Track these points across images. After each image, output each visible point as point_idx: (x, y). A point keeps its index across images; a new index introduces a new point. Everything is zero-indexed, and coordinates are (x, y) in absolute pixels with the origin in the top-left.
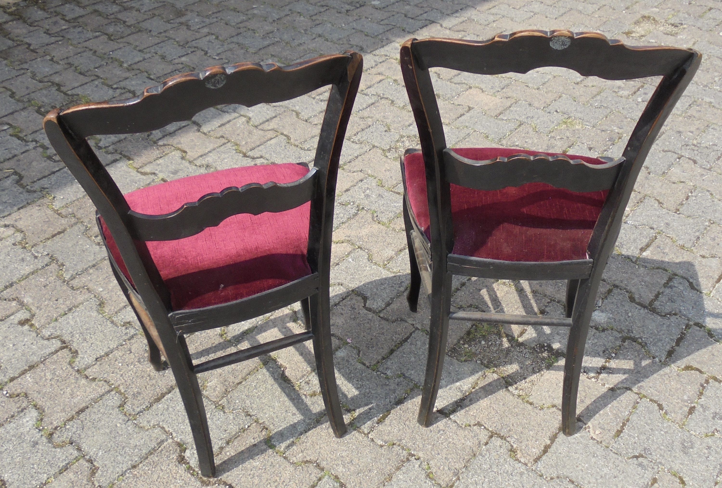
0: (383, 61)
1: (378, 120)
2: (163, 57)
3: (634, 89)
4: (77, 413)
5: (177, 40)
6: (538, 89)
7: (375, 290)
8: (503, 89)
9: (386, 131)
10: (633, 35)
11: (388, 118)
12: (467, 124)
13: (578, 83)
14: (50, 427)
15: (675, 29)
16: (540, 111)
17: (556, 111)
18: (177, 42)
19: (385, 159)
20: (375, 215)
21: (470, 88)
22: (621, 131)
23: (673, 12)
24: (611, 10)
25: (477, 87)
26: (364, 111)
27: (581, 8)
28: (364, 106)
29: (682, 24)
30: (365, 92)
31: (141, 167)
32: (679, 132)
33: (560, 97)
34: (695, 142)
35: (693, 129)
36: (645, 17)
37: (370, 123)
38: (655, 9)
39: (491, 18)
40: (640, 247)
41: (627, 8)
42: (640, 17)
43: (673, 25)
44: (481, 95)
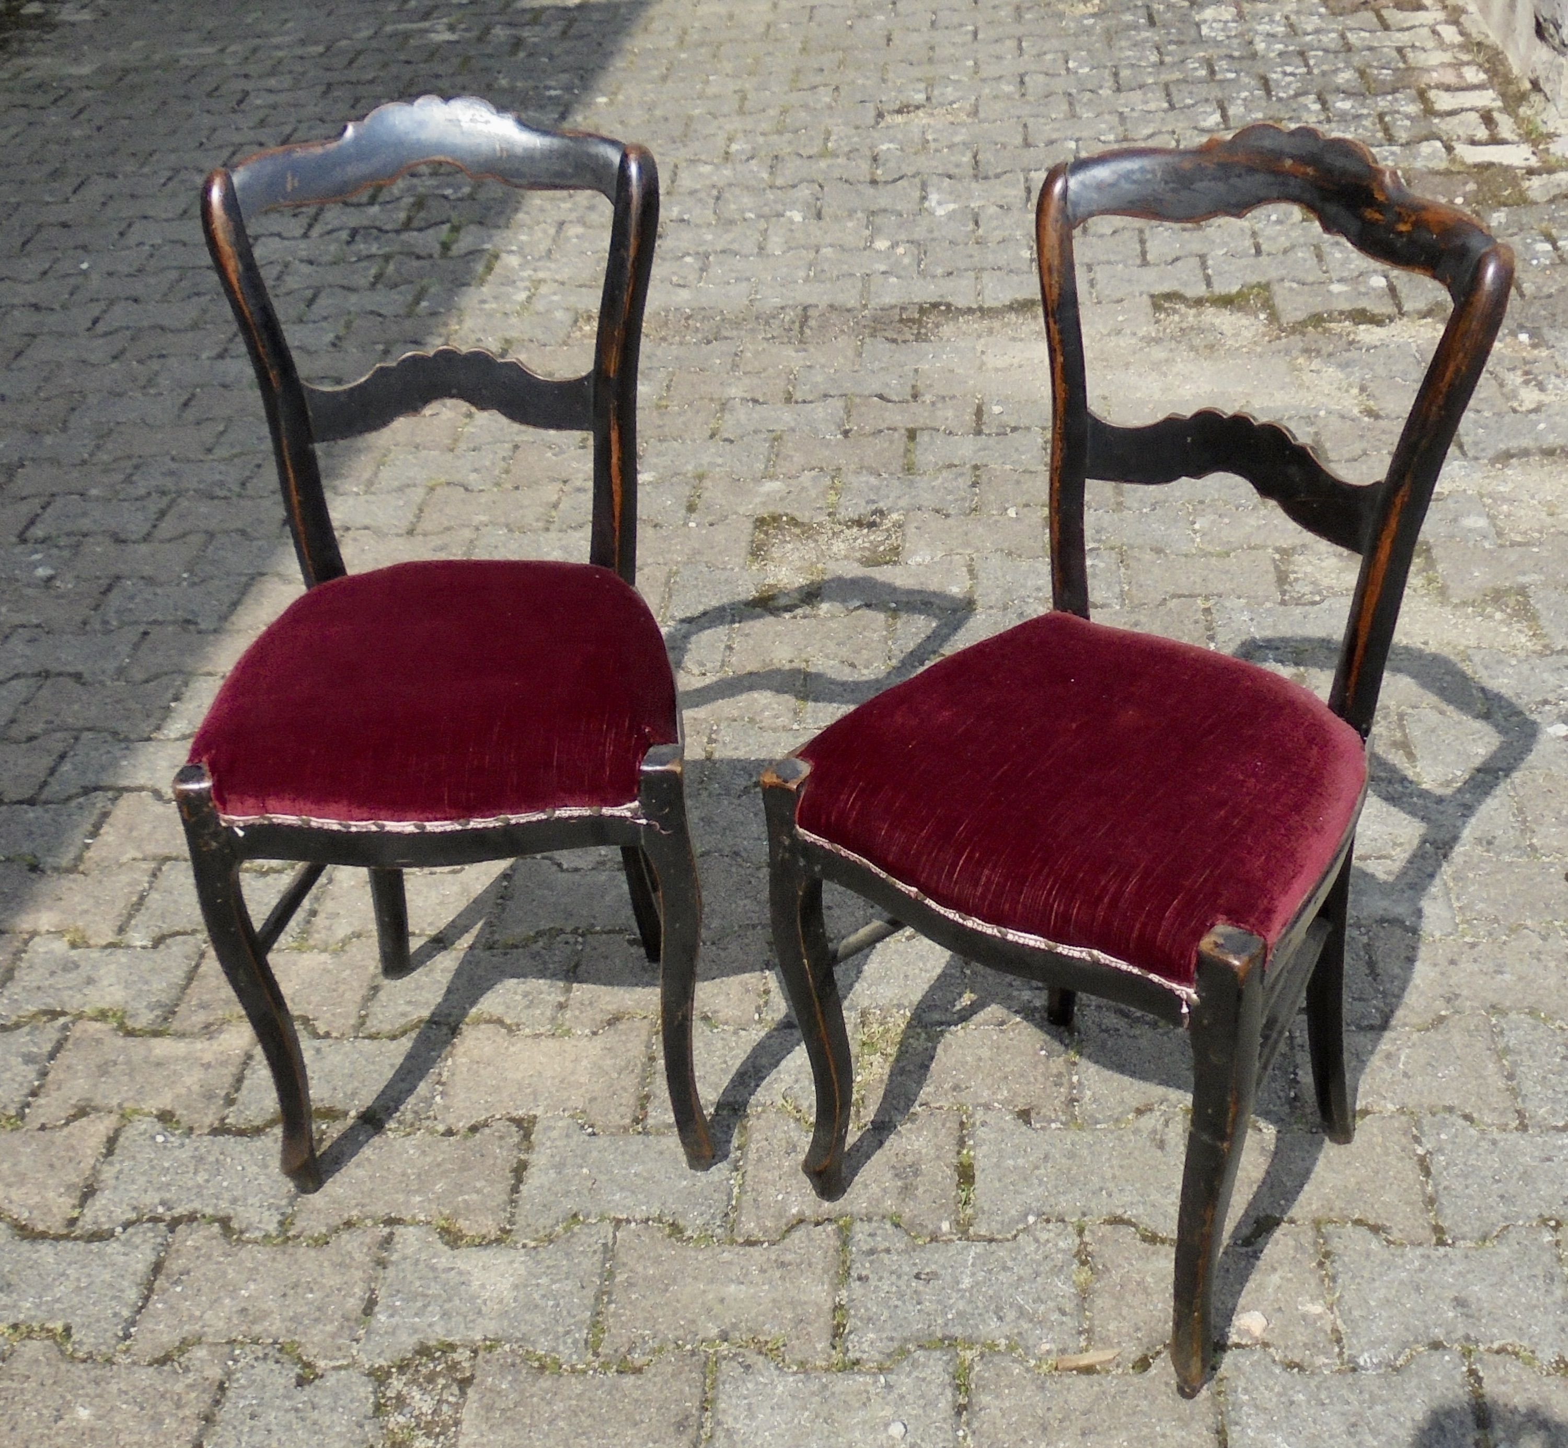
0: (59, 1047)
1: (231, 1342)
9: (301, 1382)
10: (781, 600)
12: (570, 1205)
15: (877, 536)
21: (455, 1033)
23: (826, 480)
24: (650, 531)
26: (147, 1322)
28: (133, 1295)
29: (881, 513)
30: (87, 1223)
36: (763, 521)
37: (215, 1373)
38: (770, 486)
41: (691, 508)
42: (749, 526)
43: (859, 523)
44: (518, 1047)
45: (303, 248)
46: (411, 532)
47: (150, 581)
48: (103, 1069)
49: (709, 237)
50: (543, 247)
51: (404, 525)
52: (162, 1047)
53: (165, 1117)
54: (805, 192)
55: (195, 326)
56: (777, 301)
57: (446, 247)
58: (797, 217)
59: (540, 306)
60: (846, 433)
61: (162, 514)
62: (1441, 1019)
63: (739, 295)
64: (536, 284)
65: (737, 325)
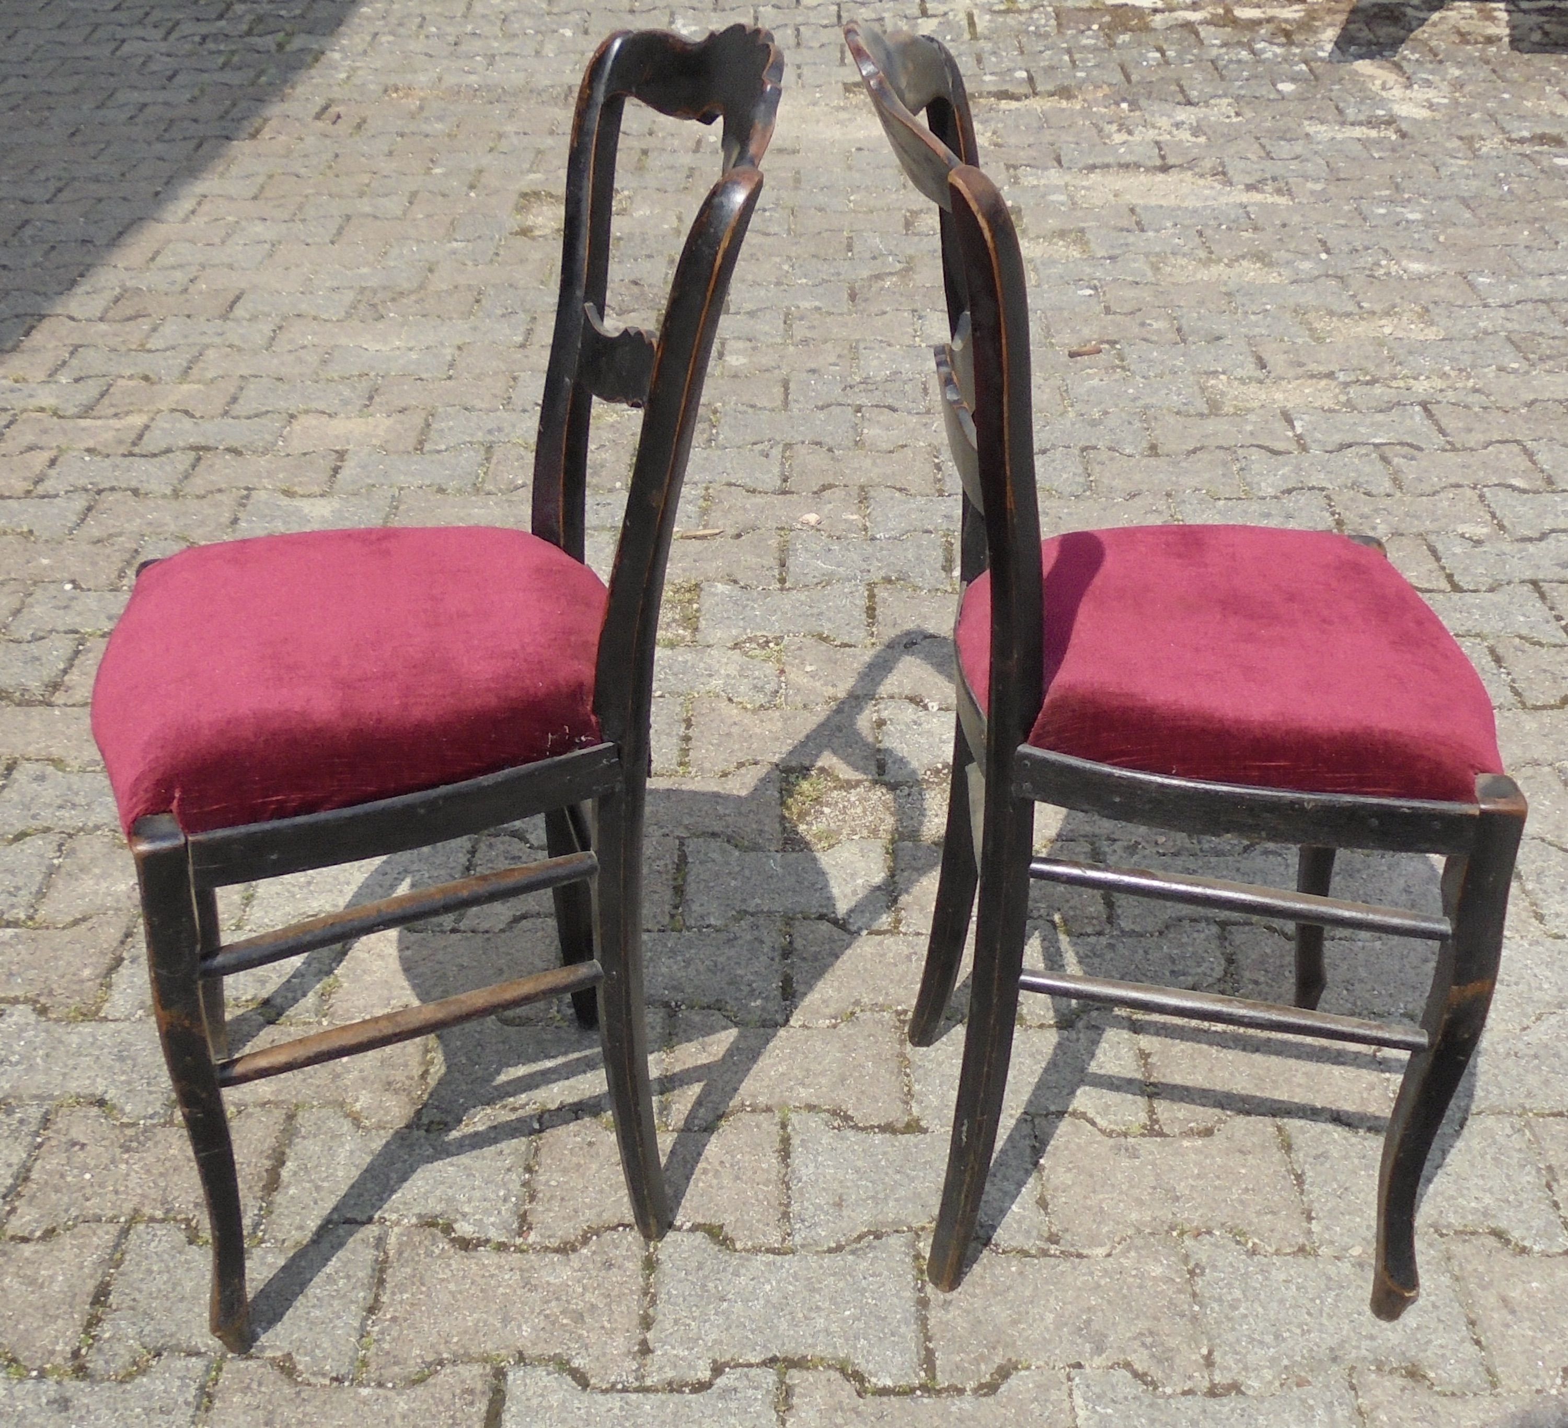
0: (12, 422)
1: (142, 535)
4: (92, 1304)
6: (450, 378)
8: (371, 398)
10: (537, 233)
11: (164, 525)
12: (369, 482)
13: (522, 346)
14: (58, 1360)
16: (501, 415)
21: (292, 416)
24: (440, 198)
25: (307, 412)
26: (84, 529)
27: (368, 209)
28: (74, 519)
30: (39, 492)
32: (813, 371)
33: (515, 379)
34: (858, 379)
35: (833, 359)
36: (527, 195)
37: (132, 545)
38: (532, 176)
40: (939, 566)
41: (472, 187)
42: (515, 197)
44: (334, 422)
45: (163, 47)
46: (255, 198)
47: (54, 222)
48: (45, 431)
49: (496, 44)
50: (360, 48)
51: (251, 194)
52: (83, 423)
53: (89, 451)
54: (576, 17)
55: (76, 91)
56: (548, 82)
57: (280, 46)
58: (568, 33)
59: (356, 81)
61: (60, 190)
63: (518, 79)
64: (354, 70)
65: (515, 95)
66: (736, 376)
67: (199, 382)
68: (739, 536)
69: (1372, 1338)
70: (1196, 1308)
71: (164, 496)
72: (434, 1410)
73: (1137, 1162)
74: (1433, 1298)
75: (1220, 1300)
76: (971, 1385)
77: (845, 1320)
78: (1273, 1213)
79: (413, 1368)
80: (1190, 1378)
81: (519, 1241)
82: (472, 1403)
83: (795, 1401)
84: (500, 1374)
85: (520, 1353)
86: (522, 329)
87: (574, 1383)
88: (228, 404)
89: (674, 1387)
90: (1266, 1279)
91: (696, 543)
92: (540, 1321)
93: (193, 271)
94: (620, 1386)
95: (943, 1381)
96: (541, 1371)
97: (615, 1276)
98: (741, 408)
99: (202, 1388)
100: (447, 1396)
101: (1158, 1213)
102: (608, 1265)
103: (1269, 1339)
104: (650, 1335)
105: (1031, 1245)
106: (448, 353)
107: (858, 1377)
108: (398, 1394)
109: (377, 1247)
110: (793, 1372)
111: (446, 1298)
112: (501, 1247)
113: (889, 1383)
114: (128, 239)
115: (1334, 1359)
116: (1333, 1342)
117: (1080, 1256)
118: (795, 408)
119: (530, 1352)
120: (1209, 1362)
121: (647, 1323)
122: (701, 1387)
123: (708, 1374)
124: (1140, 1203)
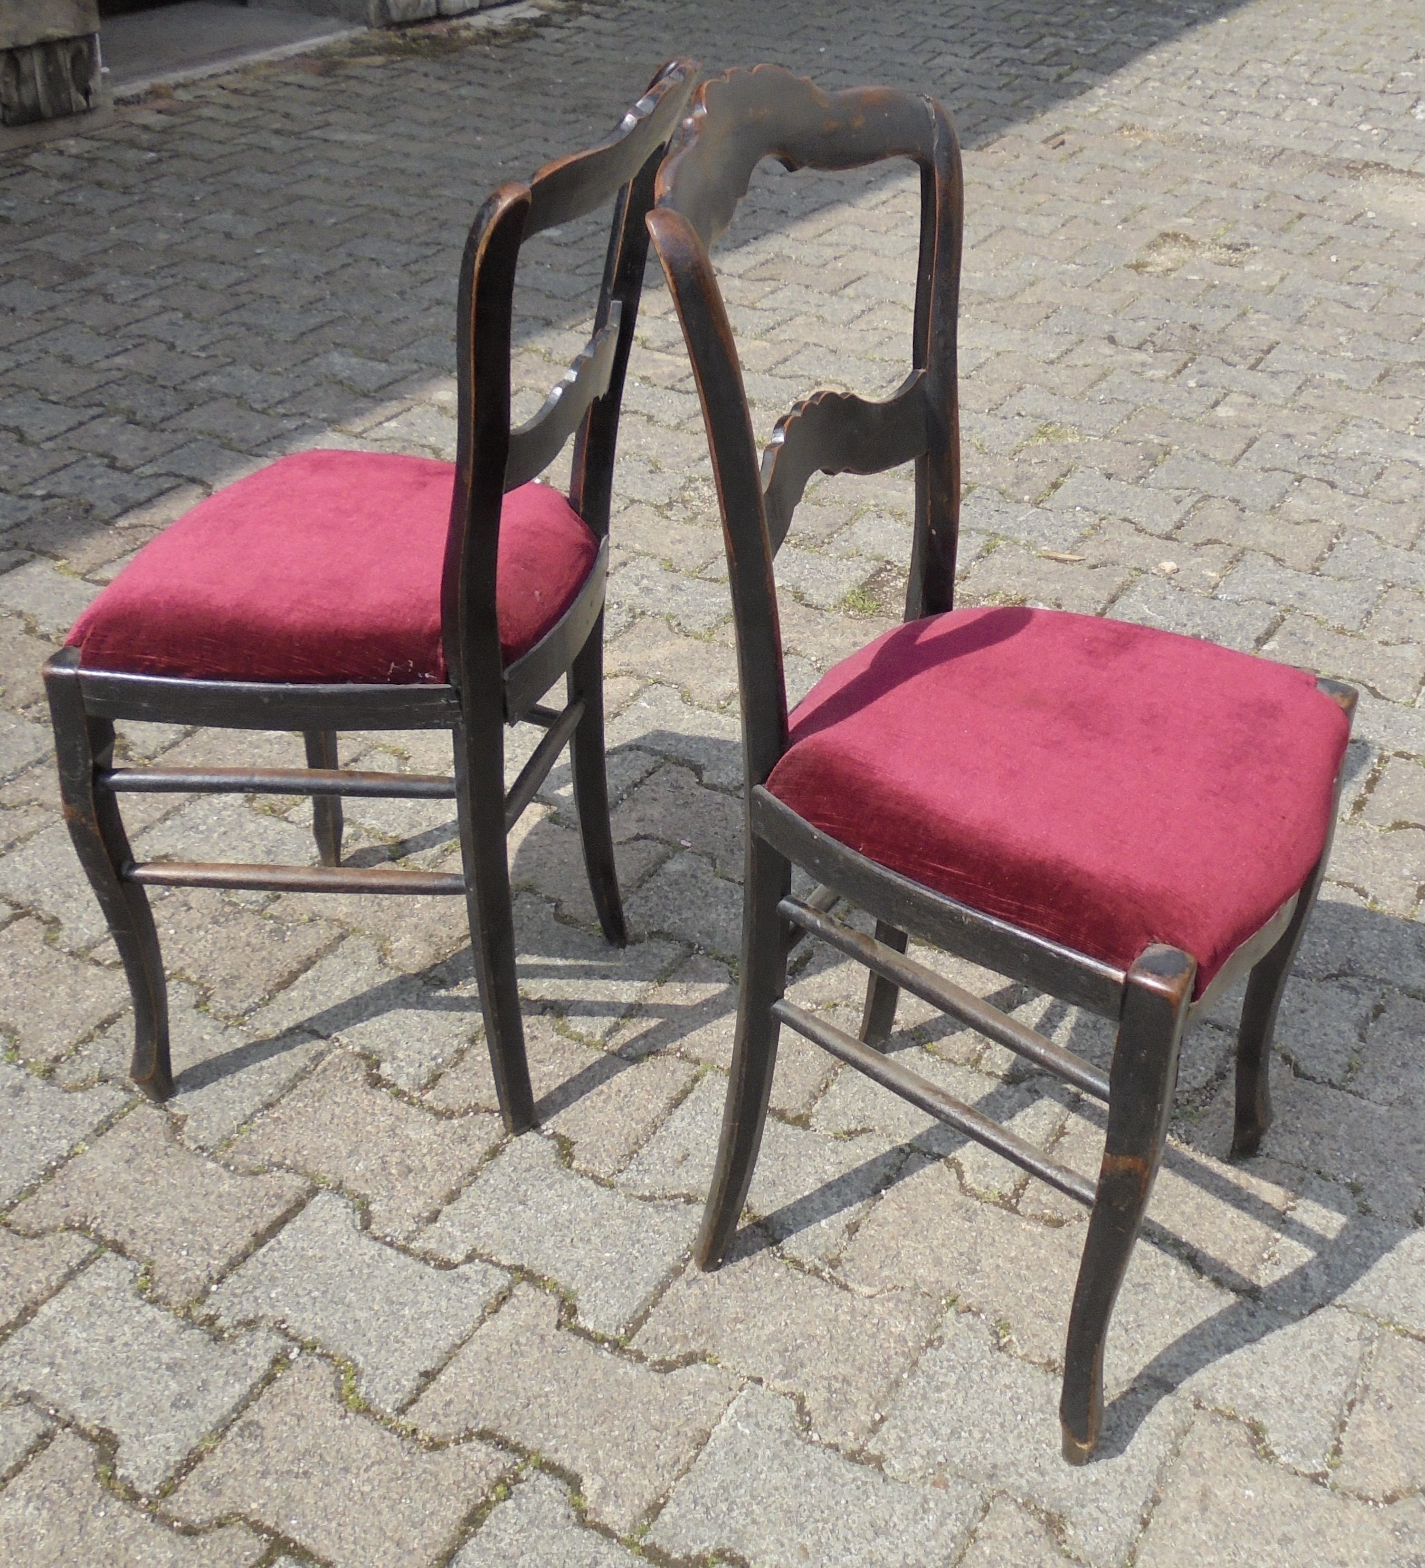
2: (68, 360)
3: (1175, 367)
4: (97, 1027)
5: (88, 323)
6: (968, 377)
7: (715, 752)
10: (1149, 269)
11: (650, 449)
13: (1052, 362)
14: (42, 1058)
15: (1237, 255)
16: (983, 417)
17: (1019, 414)
18: (92, 328)
19: (665, 522)
20: (674, 623)
21: (819, 382)
22: (1165, 441)
23: (1223, 224)
24: (1091, 226)
25: (833, 381)
27: (1023, 225)
29: (1248, 245)
31: (89, 572)
32: (1289, 436)
33: (1020, 389)
34: (1324, 451)
35: (1315, 428)
36: (1167, 235)
38: (1184, 220)
39: (829, 252)
40: (1254, 636)
41: (1125, 221)
42: (1156, 235)
43: (1229, 247)
45: (967, 64)
49: (1245, 103)
50: (1126, 89)
52: (661, 355)
53: (646, 378)
54: (1329, 89)
56: (1267, 143)
57: (1060, 77)
58: (1314, 102)
59: (1102, 116)
60: (1256, 207)
62: (1402, 502)
63: (1243, 135)
64: (1108, 105)
65: (1230, 149)
66: (1213, 426)
67: (771, 341)
68: (1094, 567)
69: (1042, 1472)
70: (905, 1376)
71: (668, 426)
72: (244, 1199)
73: (967, 1225)
74: (1134, 1462)
75: (930, 1378)
76: (655, 1357)
77: (600, 1260)
78: (1051, 1320)
79: (257, 1162)
80: (845, 1433)
81: (417, 1094)
82: (273, 1206)
83: (504, 1308)
84: (314, 1192)
85: (341, 1182)
86: (1064, 348)
87: (358, 1222)
88: (778, 363)
89: (425, 1258)
90: (991, 1377)
91: (1053, 563)
92: (375, 1164)
93: (843, 250)
94: (388, 1239)
95: (633, 1346)
96: (342, 1203)
97: (461, 1151)
98: (1194, 455)
99: (111, 1116)
100: (262, 1193)
101: (945, 1278)
102: (464, 1139)
103: (945, 1431)
104: (446, 1209)
105: (809, 1261)
106: (984, 355)
107: (573, 1311)
108: (231, 1178)
109: (313, 1059)
110: (524, 1285)
111: (325, 1117)
112: (399, 1094)
113: (591, 1327)
114: (816, 216)
115: (991, 1477)
116: (1001, 1458)
117: (845, 1287)
118: (1242, 463)
119: (349, 1185)
120: (874, 1428)
121: (452, 1197)
122: (447, 1265)
123: (461, 1258)
124: (938, 1262)
